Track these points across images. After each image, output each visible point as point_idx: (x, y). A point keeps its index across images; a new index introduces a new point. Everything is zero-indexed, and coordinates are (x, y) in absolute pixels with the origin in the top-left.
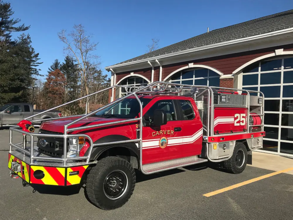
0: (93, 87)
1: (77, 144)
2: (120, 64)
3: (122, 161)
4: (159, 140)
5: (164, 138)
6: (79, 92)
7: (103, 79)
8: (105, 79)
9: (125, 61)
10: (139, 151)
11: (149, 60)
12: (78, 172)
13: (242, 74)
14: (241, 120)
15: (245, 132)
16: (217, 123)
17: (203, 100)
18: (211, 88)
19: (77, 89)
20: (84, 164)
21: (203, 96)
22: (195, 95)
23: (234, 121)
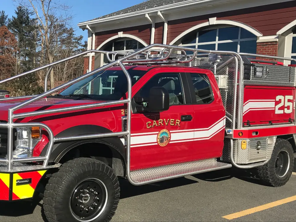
0: (60, 54)
1: (29, 139)
2: (102, 18)
3: (99, 165)
4: (158, 134)
5: (164, 130)
6: (38, 63)
7: (76, 42)
8: (79, 43)
9: (109, 14)
10: (126, 150)
11: (147, 13)
12: (30, 180)
13: (292, 35)
14: (286, 106)
15: (291, 123)
16: (248, 109)
17: (227, 73)
18: (241, 55)
19: (34, 58)
20: (39, 168)
21: (228, 68)
22: (215, 66)
23: (274, 107)
